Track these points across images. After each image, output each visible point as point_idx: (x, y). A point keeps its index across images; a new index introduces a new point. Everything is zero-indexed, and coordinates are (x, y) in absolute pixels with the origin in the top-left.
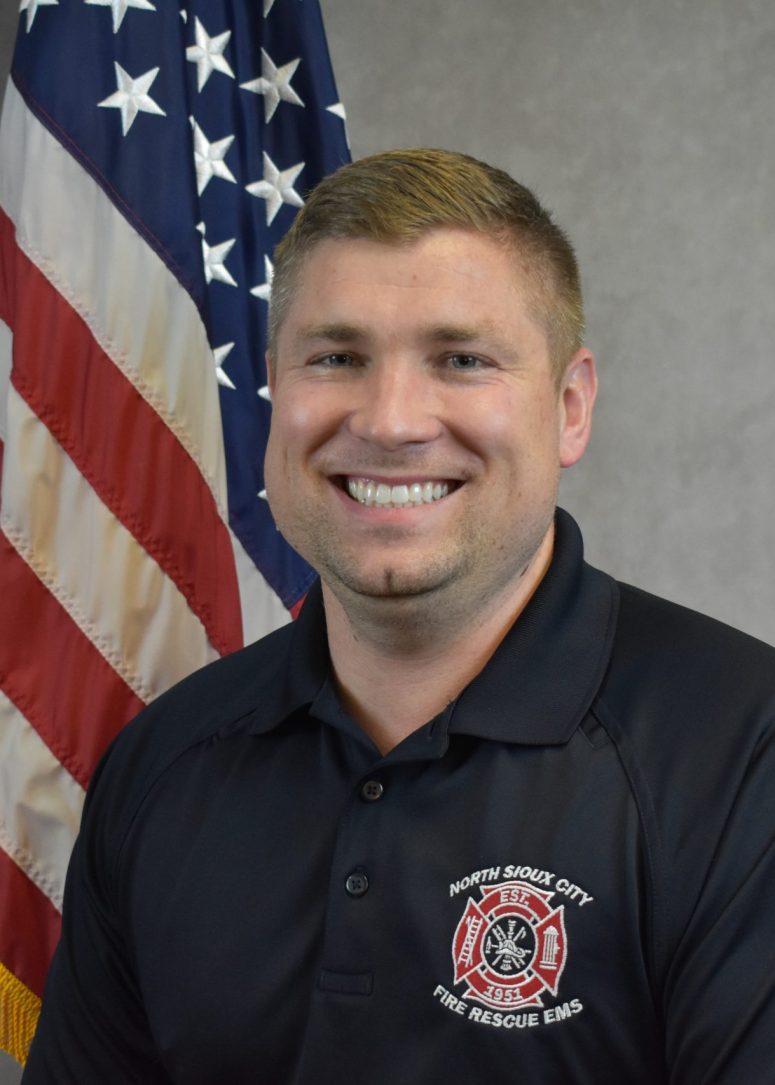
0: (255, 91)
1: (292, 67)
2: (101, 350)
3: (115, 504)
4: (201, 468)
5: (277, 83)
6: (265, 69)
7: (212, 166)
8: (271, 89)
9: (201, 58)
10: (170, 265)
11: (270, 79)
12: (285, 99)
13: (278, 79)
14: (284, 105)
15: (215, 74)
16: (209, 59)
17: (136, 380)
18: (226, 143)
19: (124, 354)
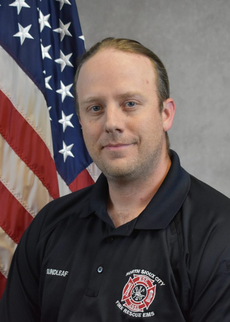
0: (58, 32)
1: (68, 25)
3: (20, 154)
4: (46, 144)
5: (64, 29)
6: (60, 25)
7: (45, 54)
8: (62, 31)
9: (41, 22)
10: (36, 83)
11: (62, 28)
12: (66, 34)
14: (66, 36)
15: (45, 27)
16: (44, 23)
17: (26, 117)
18: (49, 47)
19: (22, 110)
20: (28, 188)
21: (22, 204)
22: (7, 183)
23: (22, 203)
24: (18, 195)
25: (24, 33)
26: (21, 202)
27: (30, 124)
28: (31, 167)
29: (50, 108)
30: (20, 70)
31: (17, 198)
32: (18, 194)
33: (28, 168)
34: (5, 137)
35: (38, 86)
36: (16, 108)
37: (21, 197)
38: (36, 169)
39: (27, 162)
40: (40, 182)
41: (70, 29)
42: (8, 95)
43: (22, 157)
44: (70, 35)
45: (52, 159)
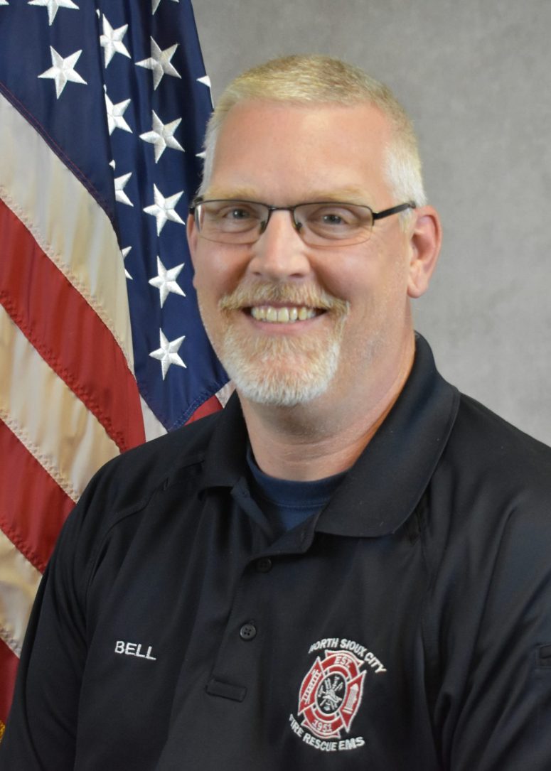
0: (146, 67)
1: (172, 51)
2: (43, 252)
3: (53, 361)
4: (115, 335)
5: (161, 61)
6: (153, 51)
7: (115, 121)
8: (157, 65)
9: (107, 43)
10: (91, 191)
11: (156, 59)
12: (167, 72)
13: (162, 59)
14: (167, 77)
15: (117, 56)
16: (113, 45)
17: (68, 273)
18: (125, 104)
19: (59, 254)
20: (71, 443)
21: (56, 481)
22: (21, 431)
23: (56, 478)
24: (48, 460)
25: (65, 69)
26: (56, 474)
27: (78, 288)
28: (80, 392)
29: (126, 251)
30: (54, 158)
31: (46, 467)
32: (46, 457)
33: (72, 394)
34: (19, 319)
35: (96, 197)
36: (43, 249)
37: (54, 464)
38: (92, 398)
39: (69, 380)
40: (101, 429)
41: (176, 61)
42: (26, 220)
43: (59, 368)
44: (177, 74)
45: (131, 373)
